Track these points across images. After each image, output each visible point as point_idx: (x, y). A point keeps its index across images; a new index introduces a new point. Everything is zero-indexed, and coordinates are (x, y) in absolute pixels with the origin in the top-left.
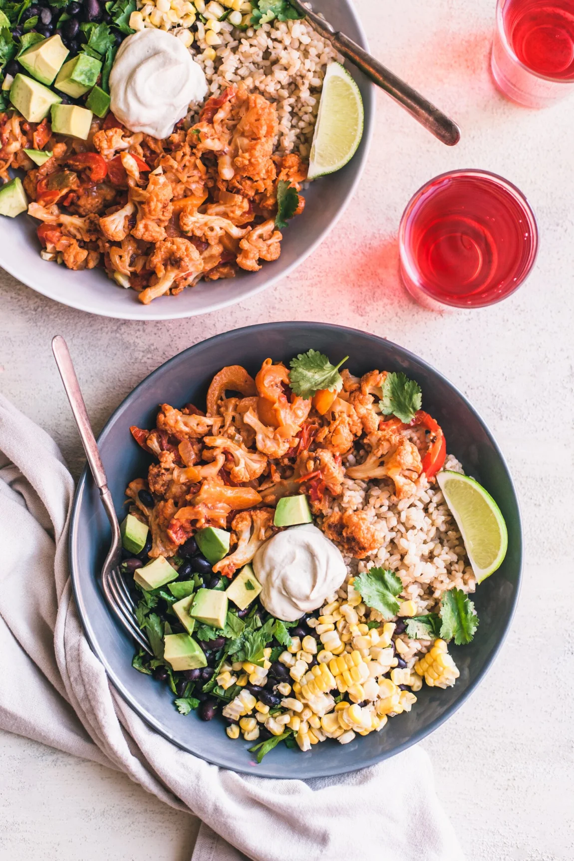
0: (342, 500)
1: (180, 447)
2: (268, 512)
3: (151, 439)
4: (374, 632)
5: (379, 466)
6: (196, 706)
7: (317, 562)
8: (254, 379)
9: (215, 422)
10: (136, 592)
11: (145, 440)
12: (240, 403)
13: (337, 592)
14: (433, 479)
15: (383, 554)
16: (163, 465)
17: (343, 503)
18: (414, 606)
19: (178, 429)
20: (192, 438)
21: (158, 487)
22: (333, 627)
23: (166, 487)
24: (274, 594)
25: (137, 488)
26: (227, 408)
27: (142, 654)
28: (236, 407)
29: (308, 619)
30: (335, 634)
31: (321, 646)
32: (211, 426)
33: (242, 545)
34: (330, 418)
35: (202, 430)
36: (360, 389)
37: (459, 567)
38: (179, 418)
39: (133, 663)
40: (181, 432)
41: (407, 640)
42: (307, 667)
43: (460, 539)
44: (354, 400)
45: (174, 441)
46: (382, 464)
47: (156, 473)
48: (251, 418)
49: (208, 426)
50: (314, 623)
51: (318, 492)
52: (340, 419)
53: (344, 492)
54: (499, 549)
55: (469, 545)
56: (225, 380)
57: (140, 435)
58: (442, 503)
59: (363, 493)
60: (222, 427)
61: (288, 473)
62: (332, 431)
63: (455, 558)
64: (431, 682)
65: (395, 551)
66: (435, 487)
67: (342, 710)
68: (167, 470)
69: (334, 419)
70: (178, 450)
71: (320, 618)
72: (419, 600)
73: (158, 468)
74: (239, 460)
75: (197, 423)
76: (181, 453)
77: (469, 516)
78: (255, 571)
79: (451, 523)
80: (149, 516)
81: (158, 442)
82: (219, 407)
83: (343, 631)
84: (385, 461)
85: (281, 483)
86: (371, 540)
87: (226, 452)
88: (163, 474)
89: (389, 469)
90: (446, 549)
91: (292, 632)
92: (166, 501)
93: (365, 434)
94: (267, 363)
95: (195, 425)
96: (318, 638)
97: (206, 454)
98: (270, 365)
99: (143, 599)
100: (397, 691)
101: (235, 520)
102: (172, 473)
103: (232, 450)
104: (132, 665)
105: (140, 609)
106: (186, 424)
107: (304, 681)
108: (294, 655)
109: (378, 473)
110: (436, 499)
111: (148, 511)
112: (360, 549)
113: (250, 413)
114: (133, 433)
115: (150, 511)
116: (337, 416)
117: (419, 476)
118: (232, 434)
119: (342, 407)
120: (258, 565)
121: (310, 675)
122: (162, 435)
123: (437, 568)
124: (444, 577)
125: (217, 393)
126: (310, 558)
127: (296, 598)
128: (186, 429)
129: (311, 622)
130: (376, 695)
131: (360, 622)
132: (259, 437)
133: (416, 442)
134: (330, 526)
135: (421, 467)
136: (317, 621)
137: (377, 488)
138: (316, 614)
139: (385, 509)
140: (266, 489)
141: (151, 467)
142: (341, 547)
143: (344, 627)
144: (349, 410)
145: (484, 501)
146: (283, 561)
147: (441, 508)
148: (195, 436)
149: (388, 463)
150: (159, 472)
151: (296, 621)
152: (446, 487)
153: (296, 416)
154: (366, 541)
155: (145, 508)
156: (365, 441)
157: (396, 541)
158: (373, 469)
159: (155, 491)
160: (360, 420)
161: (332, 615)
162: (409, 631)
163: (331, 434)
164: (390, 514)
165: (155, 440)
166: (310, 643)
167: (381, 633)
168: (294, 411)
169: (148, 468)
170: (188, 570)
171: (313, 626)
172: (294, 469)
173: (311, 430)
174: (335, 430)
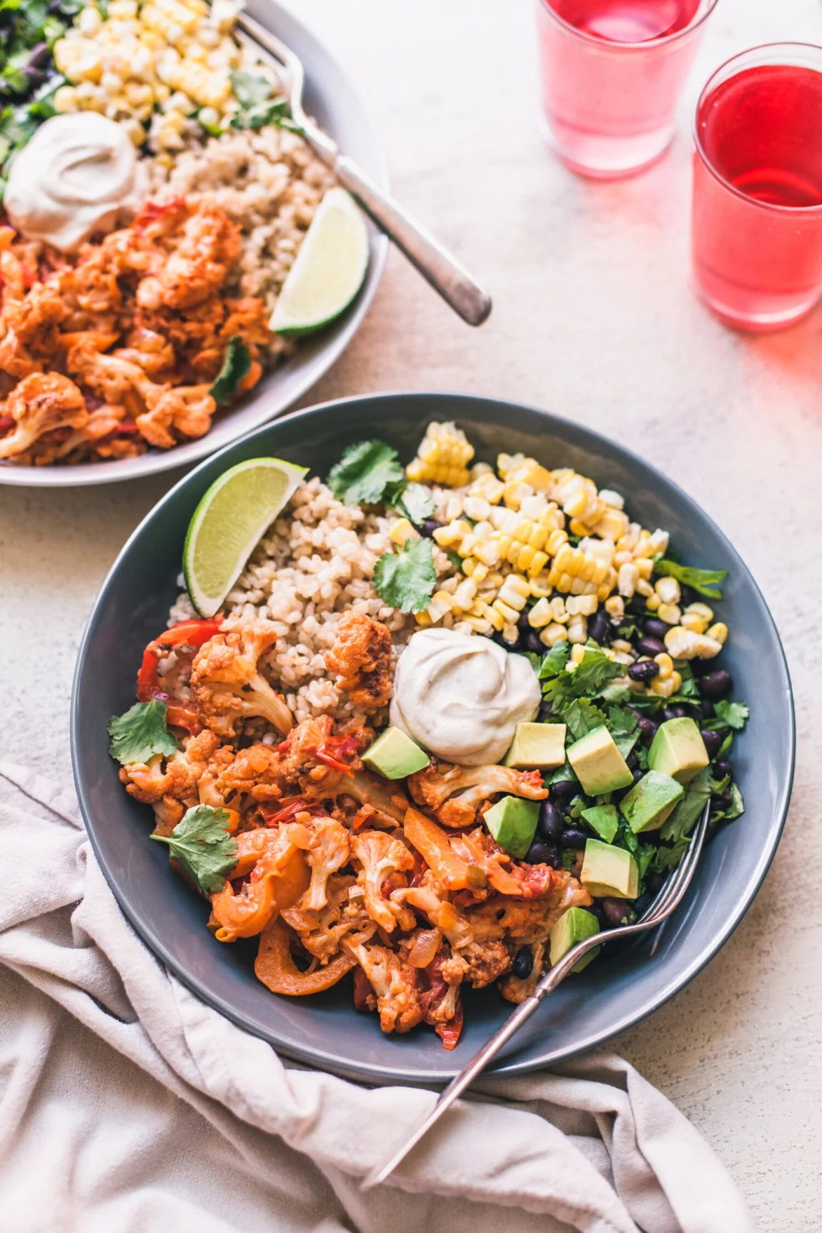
0: (330, 706)
1: (423, 964)
2: (419, 787)
3: (444, 1015)
4: (463, 550)
5: (253, 690)
6: (723, 702)
7: (435, 673)
8: (260, 934)
9: (355, 946)
10: (651, 882)
11: (450, 1023)
12: (305, 932)
13: (451, 628)
14: (220, 616)
15: (360, 607)
16: (466, 967)
17: (334, 701)
18: (392, 528)
19: (404, 984)
20: (401, 959)
21: (498, 954)
22: (498, 604)
23: (491, 944)
24: (514, 701)
25: (520, 989)
26: (325, 945)
27: (721, 814)
28: (315, 932)
29: (511, 643)
30: (505, 593)
31: (532, 600)
32: (364, 945)
33: (486, 789)
34: (237, 798)
35: (380, 954)
36: (169, 792)
37: (303, 513)
38: (387, 996)
39: (741, 815)
40: (403, 978)
41: (439, 510)
42: (570, 599)
43: (269, 534)
44: (190, 787)
45: (424, 978)
46: (247, 688)
47: (483, 971)
48: (316, 897)
49: (369, 950)
50: (510, 630)
51: (344, 741)
52: (228, 783)
53: (319, 712)
54: (249, 470)
55: (269, 514)
56: (291, 978)
57: (450, 1032)
58: (239, 587)
59: (303, 690)
60: (354, 931)
61: (349, 803)
62: (251, 782)
63: (296, 526)
64: (468, 451)
65: (344, 597)
66: (226, 609)
67: (584, 525)
68: (467, 958)
69: (234, 792)
70: (431, 965)
71: (499, 628)
72: (382, 529)
73: (475, 973)
74: (382, 871)
75: (376, 967)
76: (431, 958)
77: (235, 538)
78: (507, 747)
79: (256, 559)
80: (542, 944)
81: (440, 1003)
82: (332, 958)
83: (491, 589)
84: (241, 686)
85: (369, 802)
86: (355, 626)
87: (386, 895)
88: (477, 959)
89: (248, 675)
90: (293, 544)
91: (542, 650)
92: (507, 930)
93: (223, 741)
94: (226, 934)
95: (380, 966)
96: (524, 613)
97: (408, 922)
98: (226, 928)
99: (652, 865)
100: (511, 480)
101: (462, 823)
102: (466, 947)
103: (377, 888)
104: (743, 813)
105: (666, 862)
106: (389, 979)
107: (589, 587)
108: (566, 626)
109: (261, 685)
110: (240, 597)
111: (537, 950)
112: (376, 634)
113: (308, 904)
114: (454, 1042)
115: (535, 946)
116: (227, 790)
117: (227, 633)
118: (355, 904)
119: (212, 794)
120: (496, 749)
121: (577, 585)
122: (427, 1004)
123: (325, 535)
124: (332, 519)
125: (316, 975)
126: (437, 686)
127: (498, 668)
128: (396, 975)
129: (512, 636)
130: (535, 498)
131: (465, 576)
132: (333, 865)
133: (186, 674)
134: (377, 695)
135: (214, 637)
136: (506, 629)
137: (282, 678)
138: (497, 636)
139: (301, 648)
140: (392, 816)
141: (481, 984)
142: (392, 664)
143: (486, 590)
144: (209, 781)
145: (202, 528)
146: (467, 717)
147: (247, 584)
148: (395, 958)
149: (240, 681)
150: (478, 967)
151: (525, 656)
152: (218, 594)
153: (267, 840)
154: (361, 631)
155: (537, 956)
156: (232, 733)
157: (331, 605)
158: (262, 695)
159: (506, 956)
160: (211, 760)
161: (482, 616)
162: (428, 514)
163: (257, 780)
164: (302, 636)
165: (441, 1009)
166: (537, 617)
167: (458, 542)
168: (263, 848)
169: (484, 988)
170: (571, 833)
171: (515, 629)
172: (338, 796)
173: (271, 812)
174: (248, 779)
